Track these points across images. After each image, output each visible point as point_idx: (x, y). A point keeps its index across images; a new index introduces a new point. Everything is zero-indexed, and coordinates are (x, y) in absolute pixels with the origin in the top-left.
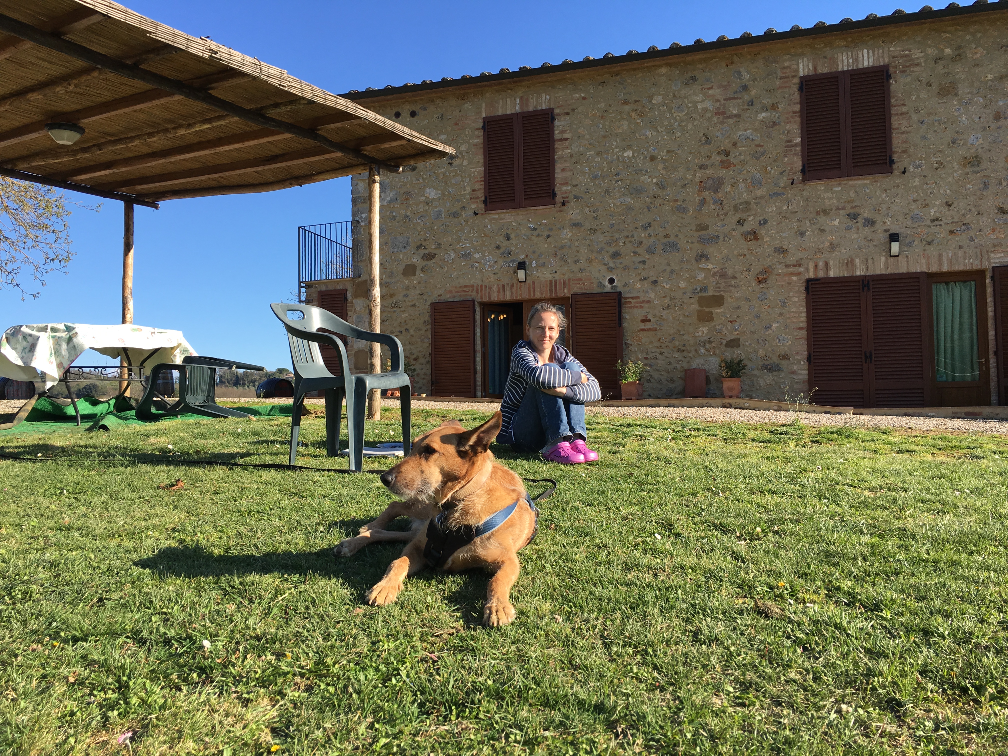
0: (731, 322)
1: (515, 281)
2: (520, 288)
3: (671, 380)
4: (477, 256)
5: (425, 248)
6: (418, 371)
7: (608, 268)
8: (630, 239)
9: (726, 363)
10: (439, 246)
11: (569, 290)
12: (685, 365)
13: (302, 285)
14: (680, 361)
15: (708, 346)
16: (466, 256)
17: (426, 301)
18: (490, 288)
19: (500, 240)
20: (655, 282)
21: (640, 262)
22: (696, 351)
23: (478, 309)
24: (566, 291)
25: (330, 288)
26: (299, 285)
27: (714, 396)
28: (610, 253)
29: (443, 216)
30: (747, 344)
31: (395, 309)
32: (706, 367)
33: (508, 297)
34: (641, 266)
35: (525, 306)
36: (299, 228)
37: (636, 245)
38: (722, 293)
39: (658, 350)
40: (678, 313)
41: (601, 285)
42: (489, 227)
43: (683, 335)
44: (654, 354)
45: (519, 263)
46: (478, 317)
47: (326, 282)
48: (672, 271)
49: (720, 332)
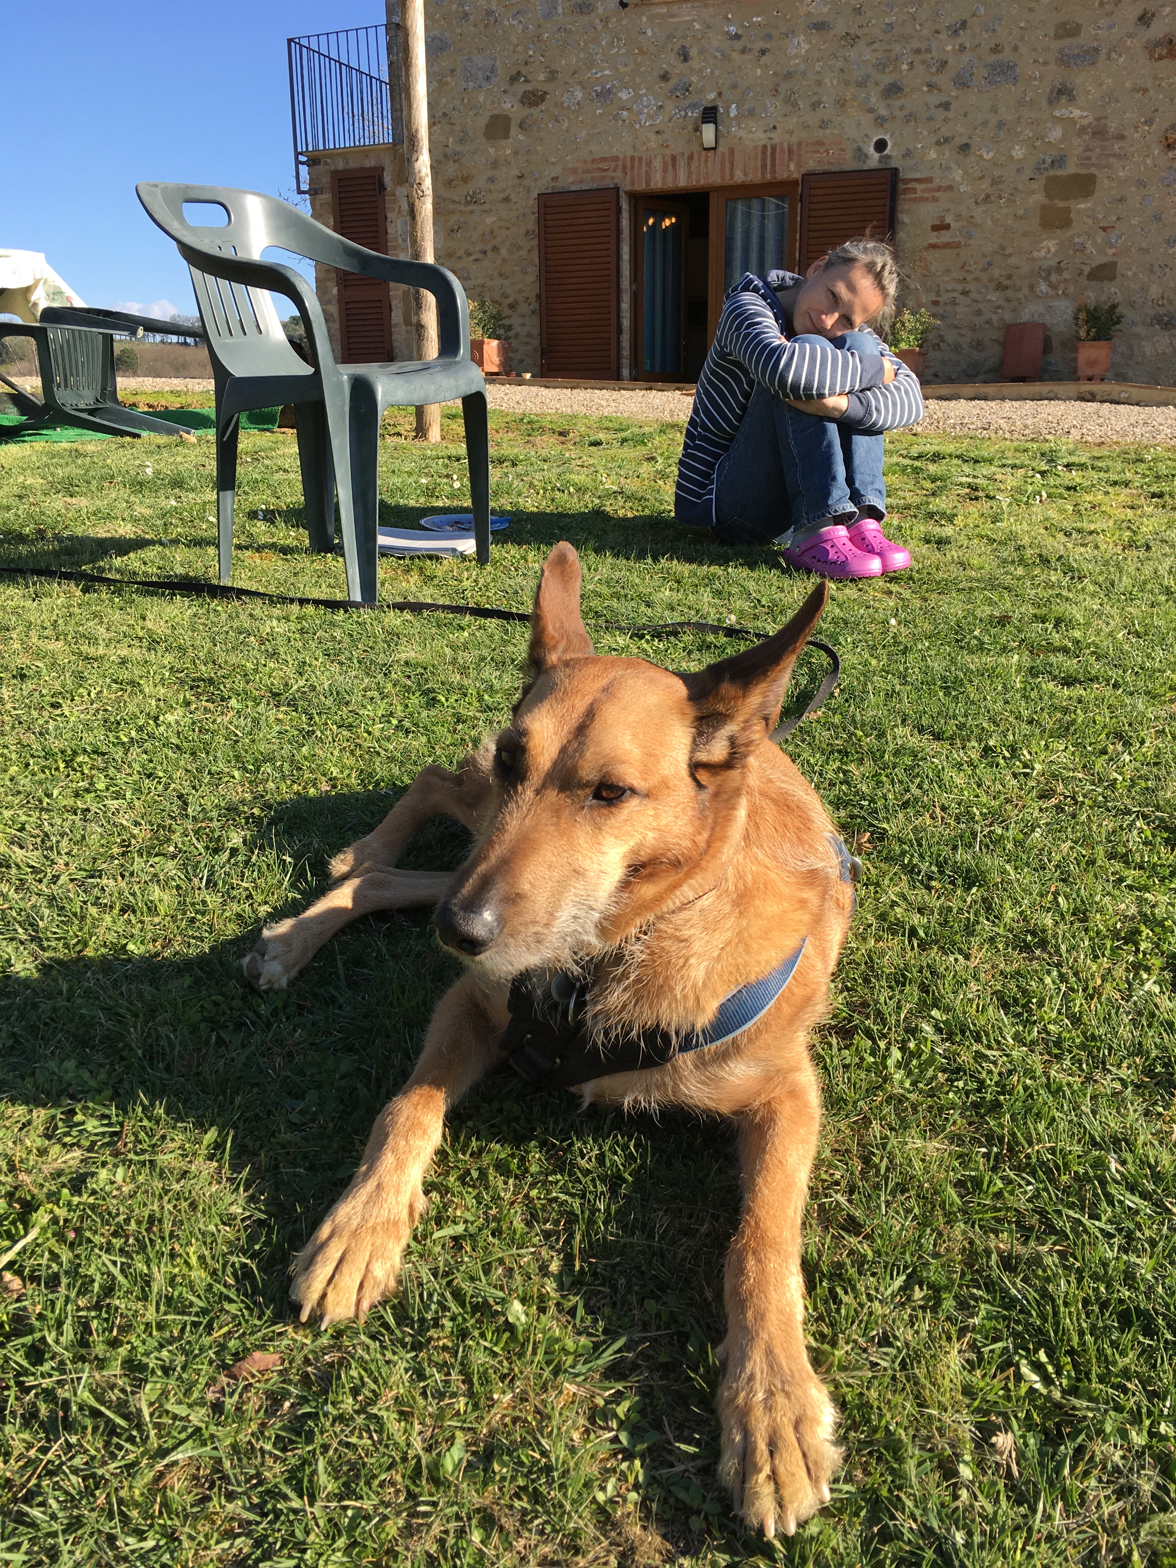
0: (1104, 229)
1: (696, 148)
2: (706, 162)
3: (978, 344)
4: (624, 95)
5: (527, 81)
6: (517, 329)
7: (876, 119)
8: (922, 57)
9: (1088, 312)
10: (553, 75)
11: (798, 166)
12: (1008, 316)
13: (302, 158)
14: (999, 307)
15: (1054, 278)
16: (605, 95)
17: (528, 190)
18: (649, 163)
19: (669, 61)
20: (965, 148)
21: (940, 105)
22: (1032, 287)
23: (625, 205)
24: (792, 167)
25: (353, 164)
26: (296, 158)
27: (1057, 377)
28: (882, 87)
29: (560, 10)
30: (1130, 274)
31: (473, 207)
32: (1047, 320)
33: (682, 180)
34: (940, 114)
35: (713, 200)
36: (290, 41)
37: (934, 70)
38: (1093, 170)
39: (959, 287)
40: (1006, 211)
41: (860, 154)
42: (649, 33)
43: (1010, 255)
44: (952, 295)
45: (706, 109)
46: (625, 223)
47: (344, 153)
48: (1001, 124)
49: (1082, 249)
